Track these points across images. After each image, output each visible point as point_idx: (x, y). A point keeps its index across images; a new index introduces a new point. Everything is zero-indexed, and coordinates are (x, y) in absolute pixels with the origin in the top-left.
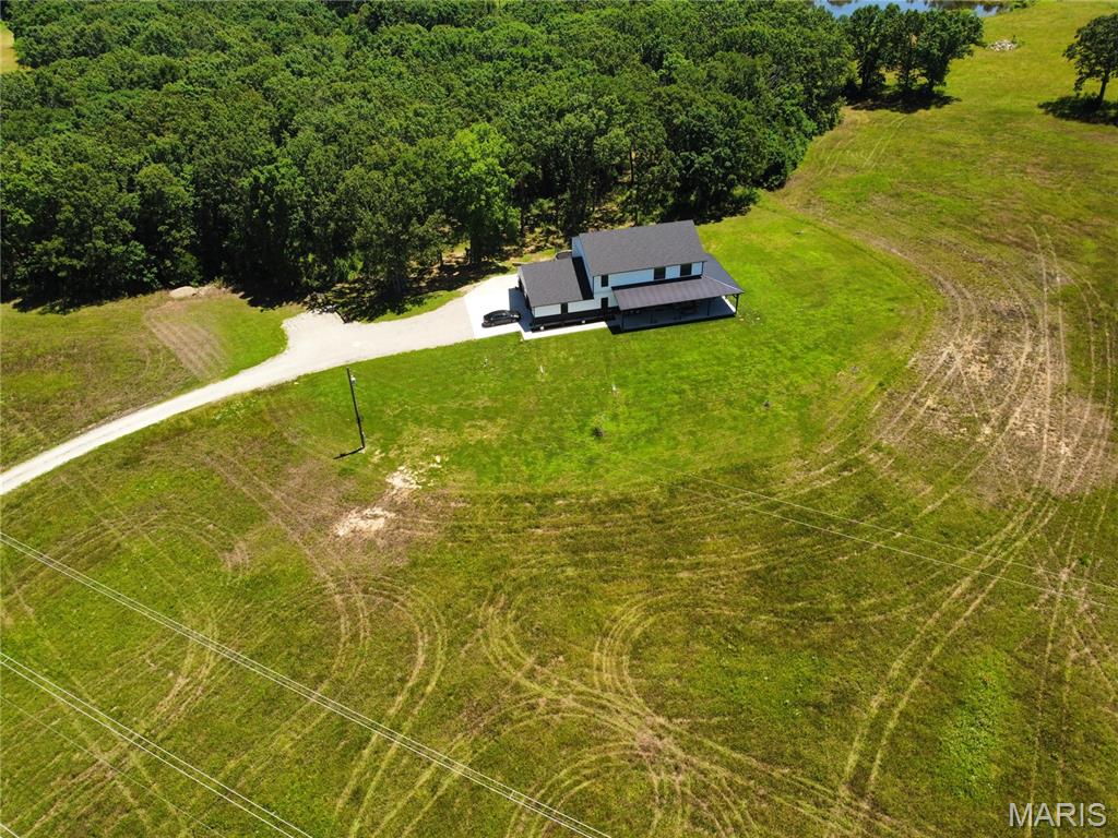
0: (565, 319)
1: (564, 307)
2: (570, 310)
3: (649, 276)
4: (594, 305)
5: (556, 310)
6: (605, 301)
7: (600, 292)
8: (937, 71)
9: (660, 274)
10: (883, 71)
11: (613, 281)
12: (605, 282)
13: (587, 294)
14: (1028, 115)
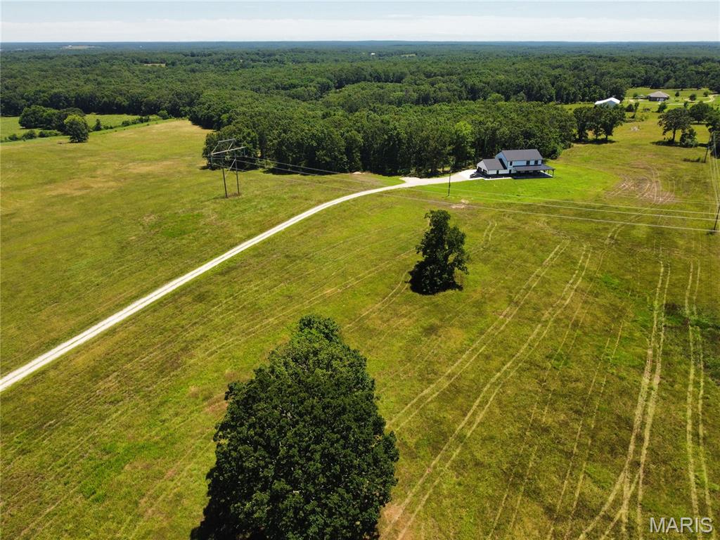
0: (498, 175)
1: (498, 172)
2: (500, 173)
3: (525, 163)
4: (506, 172)
5: (495, 172)
6: (510, 171)
7: (510, 167)
8: (609, 132)
9: (528, 162)
10: (587, 131)
11: (513, 164)
12: (511, 164)
13: (505, 168)
14: (647, 145)
